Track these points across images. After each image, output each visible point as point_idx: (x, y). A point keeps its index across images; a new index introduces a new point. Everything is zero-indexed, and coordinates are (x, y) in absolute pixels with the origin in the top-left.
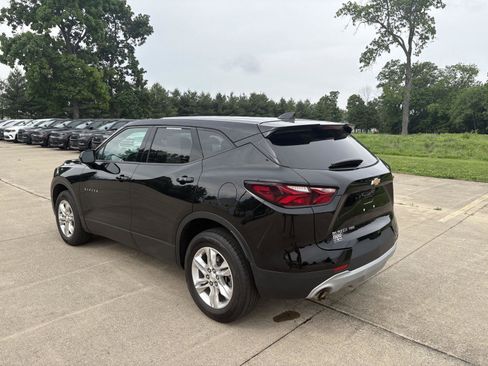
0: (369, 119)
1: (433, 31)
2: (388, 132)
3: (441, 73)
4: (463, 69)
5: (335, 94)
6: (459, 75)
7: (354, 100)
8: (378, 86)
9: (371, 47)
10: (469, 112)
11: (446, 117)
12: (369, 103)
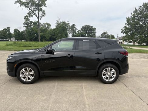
0: (22, 37)
1: (45, 14)
2: (29, 41)
3: (42, 25)
4: (48, 24)
5: (9, 28)
6: (46, 26)
7: (16, 31)
8: (24, 27)
9: (27, 15)
10: (50, 36)
11: (45, 37)
12: (22, 32)
